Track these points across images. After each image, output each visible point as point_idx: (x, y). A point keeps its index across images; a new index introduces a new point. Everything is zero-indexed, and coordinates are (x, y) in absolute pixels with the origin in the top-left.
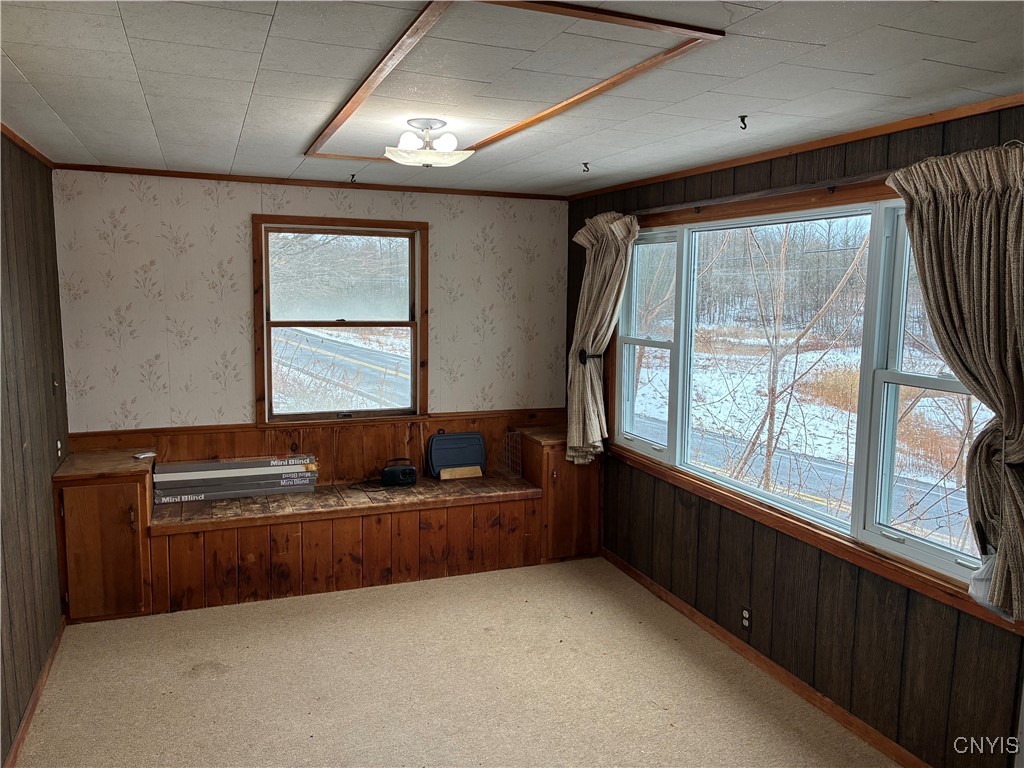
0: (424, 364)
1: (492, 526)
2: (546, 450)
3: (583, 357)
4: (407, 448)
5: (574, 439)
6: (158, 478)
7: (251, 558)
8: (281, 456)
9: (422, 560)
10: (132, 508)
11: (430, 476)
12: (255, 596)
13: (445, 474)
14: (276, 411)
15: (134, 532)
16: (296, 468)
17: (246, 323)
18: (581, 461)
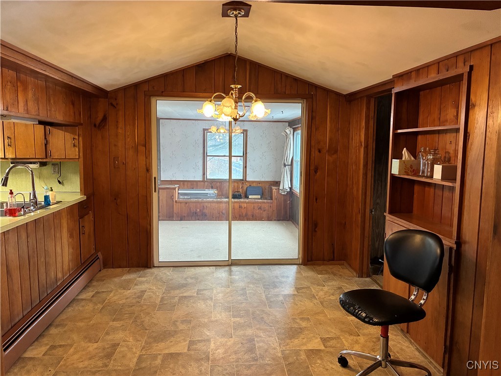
0: (246, 167)
1: (259, 209)
2: (274, 190)
3: (285, 165)
4: (241, 190)
5: (281, 188)
6: (180, 192)
7: (198, 210)
8: (208, 189)
9: (240, 216)
10: (173, 196)
11: (246, 197)
12: (199, 220)
13: (250, 197)
14: (208, 178)
15: (173, 201)
16: (212, 192)
17: (201, 155)
18: (284, 194)
